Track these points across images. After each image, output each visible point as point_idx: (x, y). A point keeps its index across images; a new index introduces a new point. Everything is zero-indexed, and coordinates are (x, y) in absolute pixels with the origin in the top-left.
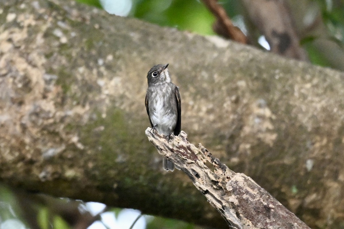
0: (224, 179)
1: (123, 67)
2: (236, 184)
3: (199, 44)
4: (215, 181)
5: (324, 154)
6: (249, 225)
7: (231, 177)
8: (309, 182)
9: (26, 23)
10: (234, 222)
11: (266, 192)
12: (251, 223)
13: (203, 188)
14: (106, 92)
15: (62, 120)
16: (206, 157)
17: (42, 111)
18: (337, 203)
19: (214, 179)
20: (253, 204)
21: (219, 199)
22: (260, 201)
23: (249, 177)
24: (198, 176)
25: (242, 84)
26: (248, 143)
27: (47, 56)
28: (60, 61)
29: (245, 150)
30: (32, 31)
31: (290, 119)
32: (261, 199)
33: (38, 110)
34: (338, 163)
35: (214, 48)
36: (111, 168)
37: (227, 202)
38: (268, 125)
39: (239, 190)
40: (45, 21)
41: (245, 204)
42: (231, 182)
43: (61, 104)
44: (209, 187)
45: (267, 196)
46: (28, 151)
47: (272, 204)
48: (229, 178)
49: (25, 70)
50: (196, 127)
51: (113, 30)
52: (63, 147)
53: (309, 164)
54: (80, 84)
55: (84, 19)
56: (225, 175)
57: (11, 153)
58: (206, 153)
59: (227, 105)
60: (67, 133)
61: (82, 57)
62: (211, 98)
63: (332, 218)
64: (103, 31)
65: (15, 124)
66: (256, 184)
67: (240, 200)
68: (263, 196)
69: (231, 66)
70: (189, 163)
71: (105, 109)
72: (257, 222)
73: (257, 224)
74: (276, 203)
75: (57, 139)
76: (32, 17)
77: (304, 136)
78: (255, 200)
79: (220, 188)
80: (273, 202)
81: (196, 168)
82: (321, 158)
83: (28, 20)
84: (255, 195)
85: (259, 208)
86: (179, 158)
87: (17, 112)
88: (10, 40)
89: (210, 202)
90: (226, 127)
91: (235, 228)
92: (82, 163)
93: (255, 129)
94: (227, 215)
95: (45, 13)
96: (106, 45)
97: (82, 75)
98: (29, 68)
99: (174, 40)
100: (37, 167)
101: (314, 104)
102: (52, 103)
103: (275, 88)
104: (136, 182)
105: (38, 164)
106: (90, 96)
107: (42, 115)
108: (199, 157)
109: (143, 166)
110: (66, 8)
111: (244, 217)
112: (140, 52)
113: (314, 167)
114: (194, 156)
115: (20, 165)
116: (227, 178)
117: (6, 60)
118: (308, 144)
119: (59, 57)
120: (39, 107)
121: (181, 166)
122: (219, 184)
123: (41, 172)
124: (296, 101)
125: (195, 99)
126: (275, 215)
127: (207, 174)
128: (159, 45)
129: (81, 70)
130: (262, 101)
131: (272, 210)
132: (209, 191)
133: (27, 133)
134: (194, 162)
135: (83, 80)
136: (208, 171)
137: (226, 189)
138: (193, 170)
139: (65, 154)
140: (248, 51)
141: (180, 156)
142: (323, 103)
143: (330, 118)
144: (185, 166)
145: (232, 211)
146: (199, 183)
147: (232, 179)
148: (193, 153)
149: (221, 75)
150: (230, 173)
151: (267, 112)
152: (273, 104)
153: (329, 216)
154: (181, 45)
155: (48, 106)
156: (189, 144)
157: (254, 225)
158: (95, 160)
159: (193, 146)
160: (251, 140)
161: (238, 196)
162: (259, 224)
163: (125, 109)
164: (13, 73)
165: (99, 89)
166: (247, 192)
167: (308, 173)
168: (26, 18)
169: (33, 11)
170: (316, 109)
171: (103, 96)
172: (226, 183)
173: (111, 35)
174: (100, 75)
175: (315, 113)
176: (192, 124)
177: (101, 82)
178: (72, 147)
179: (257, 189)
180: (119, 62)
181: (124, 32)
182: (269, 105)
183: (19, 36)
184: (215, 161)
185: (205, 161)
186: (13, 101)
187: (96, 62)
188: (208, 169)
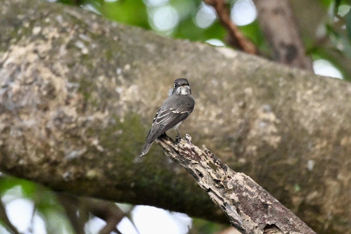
0: (225, 178)
1: (139, 76)
2: (236, 183)
3: (210, 54)
4: (217, 180)
5: (324, 155)
6: (248, 221)
7: (231, 176)
8: (310, 180)
9: (51, 35)
10: (234, 218)
11: (264, 190)
12: (250, 219)
13: (206, 187)
14: (124, 99)
15: (84, 124)
16: (209, 158)
17: (65, 116)
18: (336, 200)
19: (216, 178)
20: (252, 201)
21: (221, 196)
22: (258, 198)
23: (248, 177)
24: (201, 175)
25: (249, 91)
26: (254, 145)
27: (70, 66)
28: (82, 71)
29: (252, 152)
30: (56, 43)
31: (293, 123)
32: (259, 196)
33: (61, 116)
34: (337, 164)
35: (223, 58)
36: (128, 168)
37: (228, 199)
38: (272, 129)
39: (239, 188)
40: (68, 34)
41: (245, 200)
42: (232, 181)
43: (82, 110)
44: (212, 185)
45: (265, 194)
46: (53, 153)
47: (269, 201)
48: (230, 177)
49: (50, 79)
50: (206, 131)
51: (130, 41)
52: (84, 150)
53: (311, 165)
54: (100, 91)
55: (104, 33)
56: (226, 174)
57: (37, 154)
58: (208, 154)
59: (235, 110)
60: (88, 137)
61: (102, 66)
62: (220, 104)
63: (332, 214)
64: (121, 43)
65: (40, 128)
66: (255, 182)
67: (240, 197)
68: (261, 193)
69: (238, 74)
70: (193, 164)
71: (122, 114)
72: (256, 217)
73: (256, 220)
74: (273, 200)
75: (79, 142)
76: (55, 30)
77: (306, 139)
78: (253, 197)
79: (222, 187)
80: (270, 199)
81: (199, 168)
82: (321, 159)
83: (52, 33)
84: (254, 193)
85: (258, 204)
86: (184, 159)
87: (42, 117)
88: (36, 52)
89: (213, 200)
90: (234, 130)
91: (236, 223)
92: (102, 164)
93: (261, 133)
94: (228, 211)
95: (68, 27)
96: (124, 56)
97: (102, 83)
98: (53, 77)
99: (187, 51)
100: (61, 168)
101: (315, 110)
102: (74, 109)
103: (279, 94)
104: (151, 181)
105: (61, 165)
106: (109, 102)
107: (65, 120)
108: (203, 158)
109: (158, 167)
110: (87, 22)
111: (244, 213)
112: (156, 62)
113: (315, 167)
114: (198, 157)
115: (45, 166)
116: (229, 177)
117: (32, 70)
118: (310, 145)
119: (81, 67)
120: (63, 112)
121: (186, 166)
122: (221, 183)
123: (64, 172)
124: (298, 106)
125: (205, 105)
126: (272, 211)
127: (209, 173)
128: (172, 55)
129: (101, 78)
130: (267, 107)
131: (270, 207)
132: (212, 189)
133: (51, 136)
134: (197, 162)
135: (103, 87)
136: (211, 171)
137: (227, 187)
138: (197, 170)
139: (86, 156)
140: (255, 61)
141: (185, 157)
142: (324, 108)
143: (329, 121)
144: (189, 166)
145: (233, 207)
146: (203, 182)
147: (233, 178)
148: (197, 154)
149: (229, 82)
150: (231, 173)
151: (272, 117)
152: (277, 109)
153: (329, 212)
154: (193, 56)
155: (71, 112)
156: (194, 146)
157: (253, 220)
158: (114, 161)
159: (197, 148)
160: (257, 142)
161: (238, 193)
162: (257, 219)
163: (141, 114)
164: (39, 82)
165: (117, 96)
166: (246, 190)
167: (309, 173)
168: (50, 31)
169: (57, 25)
170: (316, 113)
171: (121, 103)
172: (227, 182)
173: (128, 47)
174: (119, 83)
175: (316, 118)
176: (202, 127)
177: (119, 90)
178: (93, 149)
179: (255, 187)
180: (136, 71)
181: (140, 43)
182: (273, 110)
183: (44, 47)
184: (217, 161)
185: (208, 161)
186: (38, 107)
187: (115, 71)
188: (210, 169)
